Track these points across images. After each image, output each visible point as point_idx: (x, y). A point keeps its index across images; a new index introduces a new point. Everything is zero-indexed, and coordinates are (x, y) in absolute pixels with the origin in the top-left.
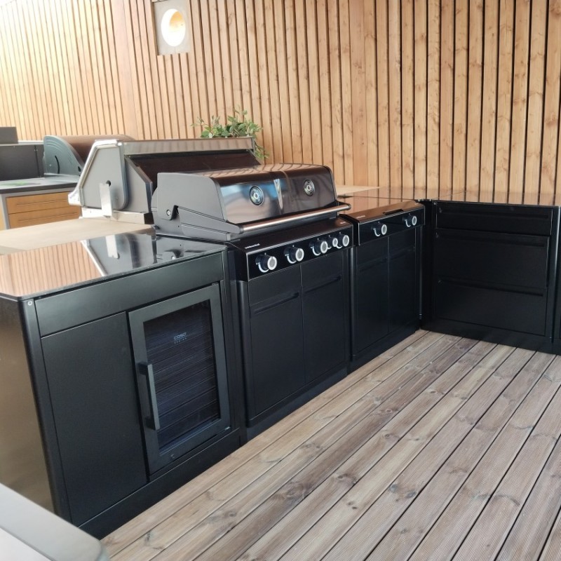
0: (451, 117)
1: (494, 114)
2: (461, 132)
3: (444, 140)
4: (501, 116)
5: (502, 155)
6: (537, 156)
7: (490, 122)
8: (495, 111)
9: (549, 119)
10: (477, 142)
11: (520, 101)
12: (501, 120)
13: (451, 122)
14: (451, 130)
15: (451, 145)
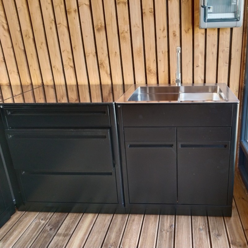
0: (18, 25)
1: (53, 22)
2: (29, 37)
3: (16, 44)
4: (59, 24)
5: (67, 56)
6: (94, 56)
7: (51, 28)
8: (54, 19)
9: (98, 26)
10: (44, 45)
11: (72, 10)
12: (60, 26)
13: (19, 29)
14: (20, 36)
15: (23, 48)
